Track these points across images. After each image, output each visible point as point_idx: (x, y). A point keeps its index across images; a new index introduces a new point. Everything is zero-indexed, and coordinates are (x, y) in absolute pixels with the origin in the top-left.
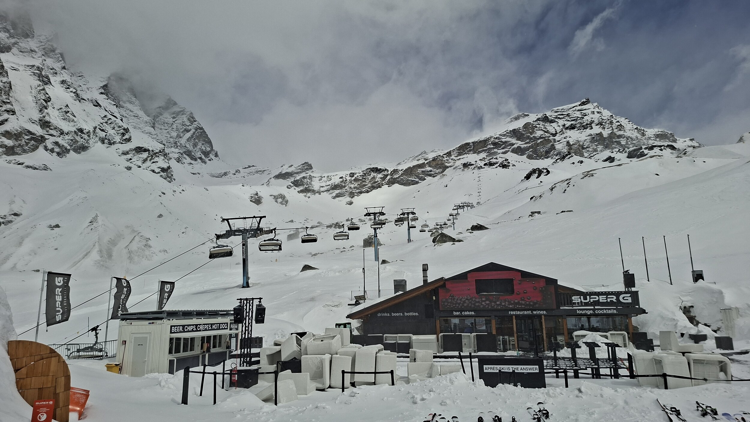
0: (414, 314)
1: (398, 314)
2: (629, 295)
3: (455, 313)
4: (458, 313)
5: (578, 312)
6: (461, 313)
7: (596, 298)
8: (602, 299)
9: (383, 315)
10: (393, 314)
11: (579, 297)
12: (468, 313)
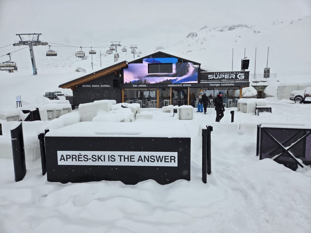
0: (107, 86)
1: (96, 86)
2: (243, 74)
3: (134, 86)
4: (136, 86)
5: (211, 85)
6: (138, 85)
7: (223, 76)
8: (226, 76)
9: (86, 86)
10: (93, 86)
11: (212, 75)
12: (142, 86)
